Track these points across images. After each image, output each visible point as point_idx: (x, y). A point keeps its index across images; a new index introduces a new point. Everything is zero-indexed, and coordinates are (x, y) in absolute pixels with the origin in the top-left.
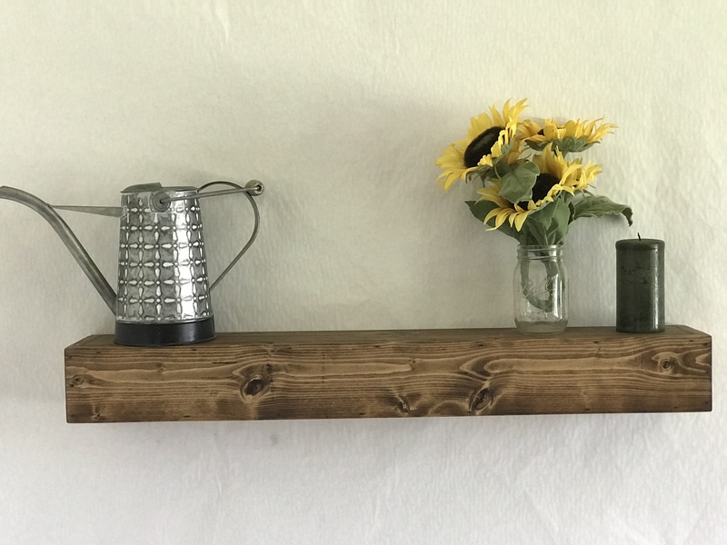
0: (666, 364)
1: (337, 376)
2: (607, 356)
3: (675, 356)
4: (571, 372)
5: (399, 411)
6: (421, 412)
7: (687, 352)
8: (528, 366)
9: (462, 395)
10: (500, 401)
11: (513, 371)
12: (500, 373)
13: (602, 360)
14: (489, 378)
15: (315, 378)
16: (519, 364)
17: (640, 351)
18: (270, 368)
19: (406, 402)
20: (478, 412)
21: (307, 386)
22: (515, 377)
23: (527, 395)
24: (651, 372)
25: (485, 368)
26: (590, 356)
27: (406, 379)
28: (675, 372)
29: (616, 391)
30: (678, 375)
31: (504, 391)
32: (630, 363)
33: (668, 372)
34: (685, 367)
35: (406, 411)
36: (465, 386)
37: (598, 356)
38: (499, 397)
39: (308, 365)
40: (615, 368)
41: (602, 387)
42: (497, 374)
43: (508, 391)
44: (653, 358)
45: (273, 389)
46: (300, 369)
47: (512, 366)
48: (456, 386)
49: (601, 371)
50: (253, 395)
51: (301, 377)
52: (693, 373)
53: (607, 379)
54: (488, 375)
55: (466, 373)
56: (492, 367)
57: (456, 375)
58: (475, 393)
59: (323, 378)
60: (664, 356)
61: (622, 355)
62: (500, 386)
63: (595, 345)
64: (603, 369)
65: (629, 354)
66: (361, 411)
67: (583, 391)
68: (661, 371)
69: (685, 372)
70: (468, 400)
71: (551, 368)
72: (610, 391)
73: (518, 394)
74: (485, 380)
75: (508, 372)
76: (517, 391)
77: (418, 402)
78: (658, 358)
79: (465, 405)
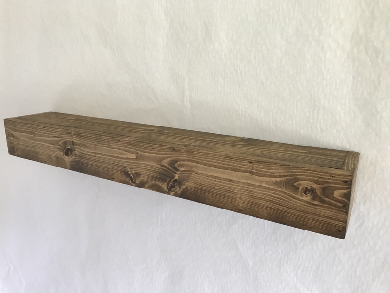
0: (306, 191)
1: (102, 154)
2: (258, 175)
3: (315, 186)
4: (231, 181)
5: (131, 181)
6: (141, 185)
7: (326, 185)
8: (202, 170)
9: (163, 180)
10: (184, 189)
11: (192, 172)
12: (185, 171)
13: (255, 177)
14: (179, 173)
15: (92, 153)
16: (196, 167)
17: (285, 176)
18: (73, 144)
19: (134, 177)
20: (172, 193)
21: (89, 157)
22: (194, 176)
23: (201, 190)
24: (293, 194)
25: (176, 165)
26: (245, 172)
27: (133, 163)
28: (314, 199)
29: (262, 202)
30: (316, 202)
31: (187, 184)
32: (276, 183)
33: (307, 198)
34: (323, 197)
35: (134, 182)
36: (165, 175)
37: (251, 173)
38: (184, 187)
39: (88, 145)
40: (264, 185)
41: (252, 197)
42: (183, 171)
43: (189, 184)
44: (295, 184)
45: (75, 155)
46: (86, 146)
47: (192, 168)
48: (160, 173)
49: (252, 185)
50: (68, 156)
51: (86, 151)
52: (330, 204)
53: (258, 192)
54: (178, 170)
55: (165, 167)
56: (180, 166)
57: (160, 166)
58: (170, 181)
59: (95, 153)
60: (305, 184)
61: (270, 176)
62: (185, 180)
63: (250, 164)
64: (255, 184)
65: (276, 177)
66: (113, 177)
67: (239, 196)
68: (302, 196)
69: (323, 201)
70: (166, 184)
71: (217, 175)
72: (258, 202)
73: (195, 188)
74: (176, 173)
75: (189, 171)
76: (195, 185)
77: (140, 179)
78: (300, 184)
79: (165, 187)
